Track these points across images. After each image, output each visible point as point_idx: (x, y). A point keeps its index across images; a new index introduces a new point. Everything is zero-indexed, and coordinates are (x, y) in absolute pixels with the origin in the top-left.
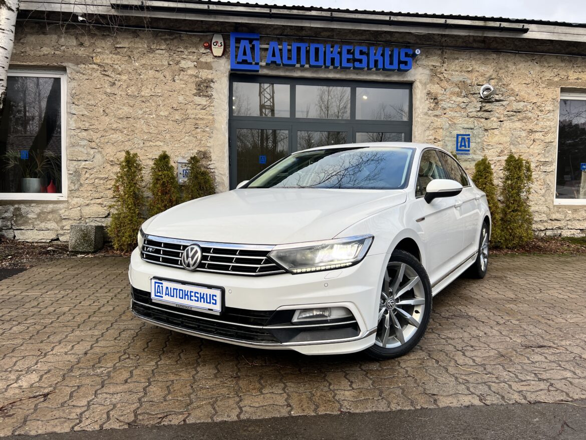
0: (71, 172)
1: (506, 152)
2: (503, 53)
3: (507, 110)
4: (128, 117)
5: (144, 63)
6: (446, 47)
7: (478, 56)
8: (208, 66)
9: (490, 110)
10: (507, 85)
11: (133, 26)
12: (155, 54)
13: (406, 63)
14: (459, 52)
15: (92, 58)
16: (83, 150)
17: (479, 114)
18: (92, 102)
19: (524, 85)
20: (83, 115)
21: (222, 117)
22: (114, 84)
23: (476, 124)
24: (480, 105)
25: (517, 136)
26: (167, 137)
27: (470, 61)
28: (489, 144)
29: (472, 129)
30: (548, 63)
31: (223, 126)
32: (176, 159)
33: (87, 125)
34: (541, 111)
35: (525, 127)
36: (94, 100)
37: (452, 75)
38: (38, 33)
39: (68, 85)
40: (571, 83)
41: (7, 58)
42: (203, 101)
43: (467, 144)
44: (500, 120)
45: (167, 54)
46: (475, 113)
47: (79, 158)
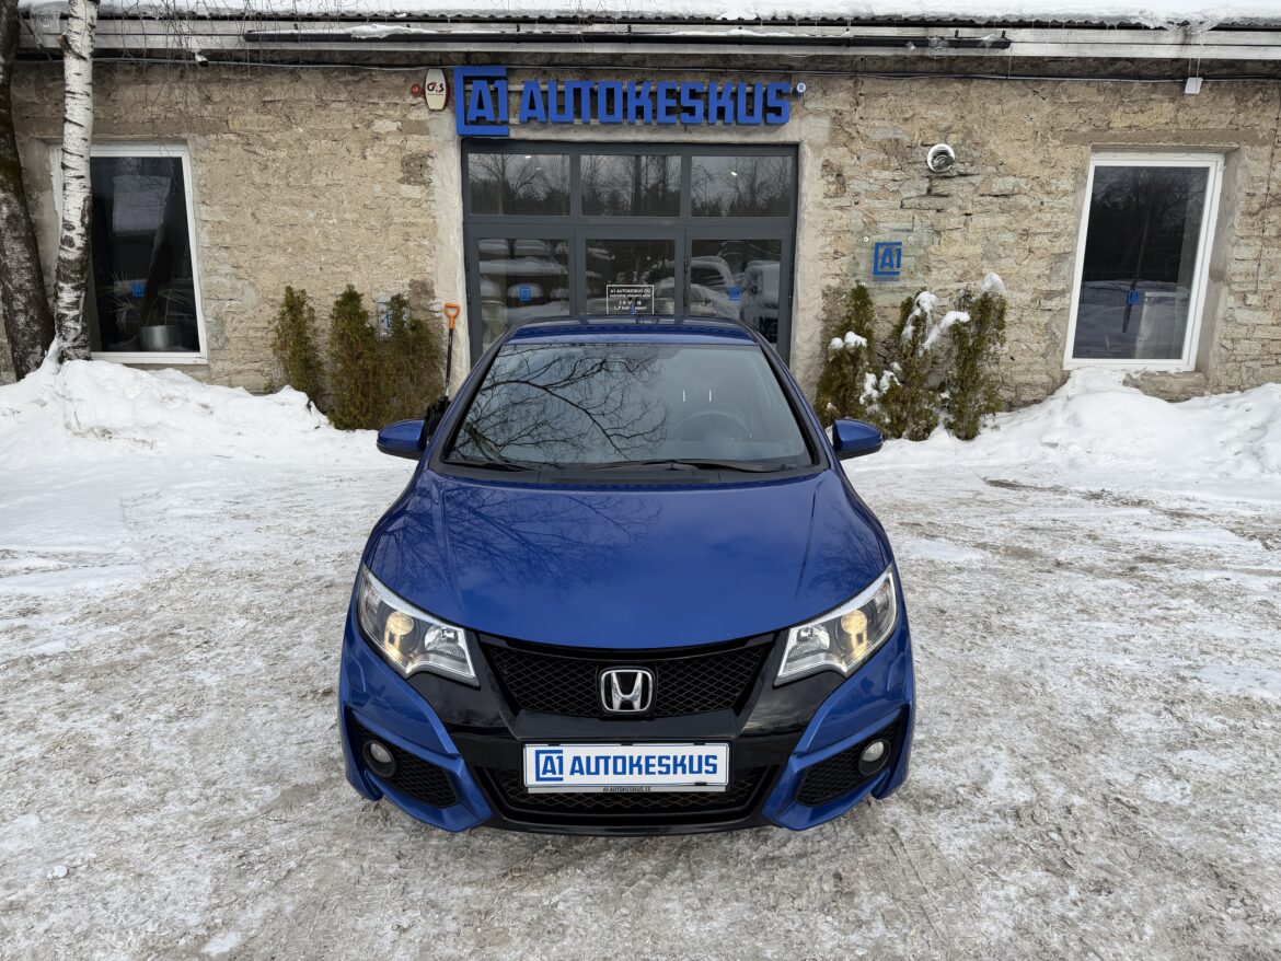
0: (210, 320)
1: (973, 274)
2: (975, 82)
3: (981, 192)
4: (292, 225)
5: (312, 126)
6: (862, 72)
7: (926, 89)
8: (421, 128)
9: (946, 193)
10: (983, 145)
11: (289, 64)
12: (331, 110)
13: (777, 111)
14: (890, 82)
15: (227, 122)
16: (224, 280)
17: (925, 202)
18: (234, 200)
19: (1016, 143)
20: (219, 223)
21: (449, 220)
22: (266, 167)
23: (917, 221)
24: (927, 185)
25: (997, 244)
26: (360, 256)
27: (909, 98)
28: (941, 258)
29: (908, 231)
30: (1069, 97)
31: (451, 237)
32: (375, 295)
33: (228, 238)
34: (1048, 193)
35: (1015, 226)
36: (236, 195)
37: (873, 127)
38: (135, 81)
39: (192, 171)
40: (1114, 137)
41: (86, 140)
42: (413, 191)
43: (895, 260)
44: (965, 212)
45: (350, 110)
46: (917, 201)
47: (221, 296)
